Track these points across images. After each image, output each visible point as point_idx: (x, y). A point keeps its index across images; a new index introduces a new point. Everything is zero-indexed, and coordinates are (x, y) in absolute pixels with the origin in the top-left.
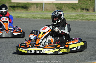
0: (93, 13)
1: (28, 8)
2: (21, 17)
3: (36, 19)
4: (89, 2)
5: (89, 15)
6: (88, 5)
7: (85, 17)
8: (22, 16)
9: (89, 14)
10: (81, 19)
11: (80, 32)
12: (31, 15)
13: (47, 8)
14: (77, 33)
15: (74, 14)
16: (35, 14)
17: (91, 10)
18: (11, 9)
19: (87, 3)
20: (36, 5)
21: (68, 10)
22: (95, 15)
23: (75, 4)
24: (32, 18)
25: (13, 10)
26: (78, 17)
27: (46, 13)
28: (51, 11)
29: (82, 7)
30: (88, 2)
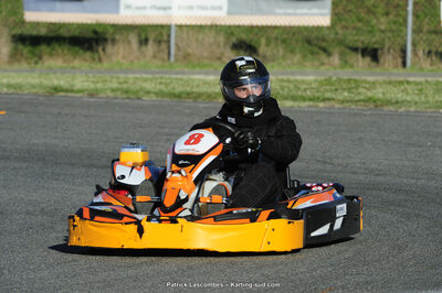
0: (401, 70)
1: (100, 49)
2: (67, 91)
3: (139, 98)
4: (383, 19)
5: (380, 84)
6: (378, 34)
7: (360, 90)
8: (72, 86)
9: (380, 78)
10: (343, 102)
11: (340, 161)
12: (114, 80)
13: (190, 51)
14: (324, 162)
15: (311, 78)
16: (131, 76)
17: (390, 57)
18: (22, 55)
19: (372, 27)
20: (140, 35)
21: (284, 57)
22: (408, 82)
23: (319, 28)
24: (118, 94)
25: (30, 55)
26: (331, 91)
27: (183, 73)
28: (206, 62)
29: (347, 41)
30: (378, 19)
